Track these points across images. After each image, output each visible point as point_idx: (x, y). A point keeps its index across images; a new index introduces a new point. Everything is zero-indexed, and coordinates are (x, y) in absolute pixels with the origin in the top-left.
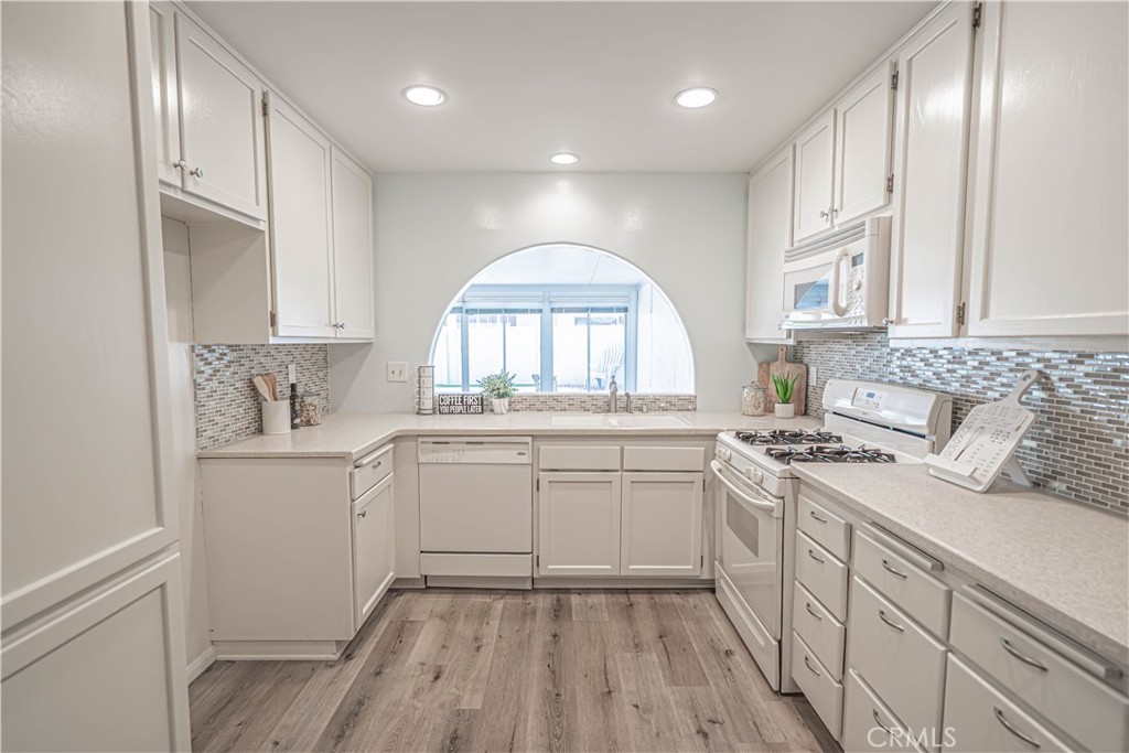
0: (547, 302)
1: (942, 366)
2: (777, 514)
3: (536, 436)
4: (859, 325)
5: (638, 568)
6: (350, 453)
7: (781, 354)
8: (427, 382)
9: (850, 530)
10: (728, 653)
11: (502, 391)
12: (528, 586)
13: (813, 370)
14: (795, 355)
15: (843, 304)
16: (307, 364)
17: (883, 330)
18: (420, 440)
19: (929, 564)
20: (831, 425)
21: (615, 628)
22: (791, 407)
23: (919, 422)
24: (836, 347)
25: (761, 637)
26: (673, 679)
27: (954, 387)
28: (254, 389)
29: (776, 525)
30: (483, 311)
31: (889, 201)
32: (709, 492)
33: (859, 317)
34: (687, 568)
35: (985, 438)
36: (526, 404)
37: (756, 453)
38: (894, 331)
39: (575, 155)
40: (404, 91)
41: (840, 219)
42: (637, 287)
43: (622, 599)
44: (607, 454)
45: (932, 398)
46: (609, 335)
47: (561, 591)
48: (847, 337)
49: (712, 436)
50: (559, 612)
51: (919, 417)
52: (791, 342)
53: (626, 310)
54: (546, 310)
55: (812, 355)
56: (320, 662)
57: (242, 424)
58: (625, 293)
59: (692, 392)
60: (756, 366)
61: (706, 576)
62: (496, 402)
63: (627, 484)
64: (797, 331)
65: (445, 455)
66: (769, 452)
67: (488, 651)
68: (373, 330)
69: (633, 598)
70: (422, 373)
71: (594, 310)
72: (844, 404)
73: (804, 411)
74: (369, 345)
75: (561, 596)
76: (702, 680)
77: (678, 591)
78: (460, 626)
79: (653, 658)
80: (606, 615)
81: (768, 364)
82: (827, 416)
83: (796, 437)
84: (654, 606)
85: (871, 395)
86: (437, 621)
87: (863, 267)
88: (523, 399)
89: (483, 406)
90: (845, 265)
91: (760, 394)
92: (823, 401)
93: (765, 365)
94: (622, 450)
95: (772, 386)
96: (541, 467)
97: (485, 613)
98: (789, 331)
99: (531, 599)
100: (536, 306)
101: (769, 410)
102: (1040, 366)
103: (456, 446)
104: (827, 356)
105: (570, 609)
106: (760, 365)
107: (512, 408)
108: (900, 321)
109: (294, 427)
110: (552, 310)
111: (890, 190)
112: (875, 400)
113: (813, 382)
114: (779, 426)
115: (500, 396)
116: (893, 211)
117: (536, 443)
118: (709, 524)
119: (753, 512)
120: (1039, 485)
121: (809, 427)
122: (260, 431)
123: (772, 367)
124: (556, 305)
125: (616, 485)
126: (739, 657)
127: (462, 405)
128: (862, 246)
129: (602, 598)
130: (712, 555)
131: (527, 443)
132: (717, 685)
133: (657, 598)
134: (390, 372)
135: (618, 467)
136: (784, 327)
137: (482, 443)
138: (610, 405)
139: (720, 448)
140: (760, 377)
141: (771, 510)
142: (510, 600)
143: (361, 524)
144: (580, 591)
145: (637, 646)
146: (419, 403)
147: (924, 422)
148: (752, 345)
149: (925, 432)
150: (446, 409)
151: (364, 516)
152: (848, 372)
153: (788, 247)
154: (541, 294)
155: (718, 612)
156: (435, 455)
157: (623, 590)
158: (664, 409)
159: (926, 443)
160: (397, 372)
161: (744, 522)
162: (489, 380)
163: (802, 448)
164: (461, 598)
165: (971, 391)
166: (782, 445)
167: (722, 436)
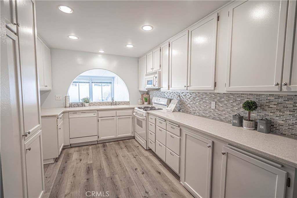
0: (91, 80)
1: (168, 94)
2: (145, 119)
3: (98, 110)
4: (157, 88)
5: (120, 136)
6: (57, 115)
7: (145, 93)
8: (67, 100)
9: (156, 119)
10: (138, 147)
11: (87, 101)
12: (96, 143)
13: (151, 96)
14: (148, 93)
15: (154, 84)
17: (160, 89)
18: (69, 113)
19: (164, 120)
20: (154, 105)
21: (117, 147)
22: (147, 103)
23: (165, 103)
24: (154, 91)
25: (143, 142)
26: (129, 152)
27: (170, 98)
29: (145, 121)
31: (160, 69)
32: (133, 119)
33: (157, 87)
34: (130, 134)
35: (173, 105)
36: (93, 104)
37: (142, 110)
38: (161, 89)
39: (104, 51)
40: (68, 36)
41: (154, 70)
42: (113, 78)
43: (117, 142)
44: (113, 113)
45: (167, 99)
46: (107, 89)
47: (104, 143)
48: (156, 90)
49: (134, 108)
50: (104, 146)
51: (166, 102)
52: (147, 91)
53: (111, 83)
54: (91, 82)
55: (150, 93)
56: (50, 164)
58: (111, 79)
59: (129, 101)
60: (141, 96)
61: (133, 136)
63: (117, 119)
64: (148, 89)
65: (76, 116)
66: (144, 110)
67: (91, 154)
68: (51, 87)
69: (119, 142)
70: (66, 98)
71: (103, 83)
72: (156, 102)
73: (149, 103)
74: (49, 91)
75: (104, 144)
76: (134, 151)
77: (128, 139)
78: (82, 152)
79: (125, 149)
80: (114, 145)
81: (143, 95)
82: (153, 104)
83: (148, 107)
84: (124, 142)
85: (159, 100)
86: (77, 152)
87: (157, 78)
88: (92, 103)
89: (82, 105)
90: (155, 78)
91: (142, 100)
92: (152, 101)
93: (142, 95)
94: (116, 112)
95: (144, 99)
96: (99, 117)
97: (88, 149)
98: (146, 89)
99: (98, 145)
100: (88, 81)
101: (143, 104)
102: (179, 94)
103: (78, 114)
104: (153, 93)
105: (107, 145)
106: (141, 95)
107: (90, 105)
108: (162, 87)
110: (92, 82)
111: (160, 67)
112: (160, 100)
113: (151, 98)
114: (145, 106)
115: (87, 103)
116: (161, 70)
117: (98, 112)
118: (134, 125)
119: (141, 120)
120: (179, 111)
121: (150, 106)
123: (144, 95)
124: (93, 81)
125: (115, 119)
126: (140, 147)
127: (78, 105)
128: (157, 75)
129: (113, 143)
130: (134, 131)
131: (96, 112)
132: (136, 151)
133: (124, 141)
134: (56, 97)
135: (115, 116)
136: (146, 88)
137: (85, 112)
138: (112, 104)
139: (135, 111)
140: (142, 97)
141: (144, 119)
142: (93, 146)
144: (108, 142)
145: (121, 148)
146: (65, 105)
147: (166, 103)
148: (140, 91)
149: (166, 105)
150: (73, 106)
151: (60, 129)
152: (156, 96)
153: (146, 73)
154: (89, 78)
155: (136, 141)
156: (73, 116)
157: (117, 141)
158: (123, 104)
159: (166, 106)
160: (58, 97)
161: (140, 123)
162: (84, 99)
163: (149, 109)
164: (81, 148)
165: (172, 98)
166: (145, 109)
167: (135, 108)
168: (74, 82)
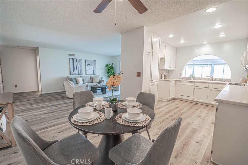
5: (210, 102)
6: (170, 80)
8: (181, 75)
12: (192, 102)
16: (166, 72)
18: (179, 81)
28: (161, 74)
30: (198, 65)
39: (207, 42)
44: (206, 85)
47: (197, 104)
56: (165, 101)
57: (160, 78)
62: (191, 78)
63: (209, 90)
65: (182, 83)
68: (175, 68)
70: (181, 74)
76: (212, 112)
89: (189, 78)
94: (209, 85)
96: (195, 86)
100: (210, 63)
109: (165, 79)
110: (214, 64)
115: (193, 77)
117: (195, 83)
122: (161, 79)
125: (207, 90)
127: (186, 78)
129: (204, 105)
131: (193, 83)
134: (177, 74)
135: (208, 87)
137: (187, 82)
142: (189, 103)
143: (171, 88)
144: (200, 104)
145: (205, 109)
146: (180, 78)
150: (184, 78)
162: (191, 75)
168: (187, 65)
